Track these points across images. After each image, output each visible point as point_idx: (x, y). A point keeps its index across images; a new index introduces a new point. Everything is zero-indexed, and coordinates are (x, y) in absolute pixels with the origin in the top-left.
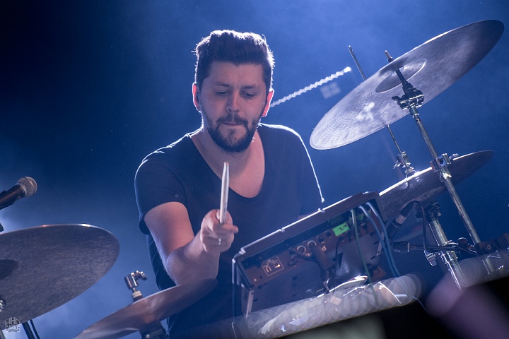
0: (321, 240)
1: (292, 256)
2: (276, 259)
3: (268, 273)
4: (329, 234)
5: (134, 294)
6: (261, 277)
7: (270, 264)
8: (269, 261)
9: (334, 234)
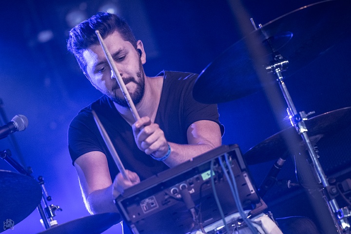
0: (191, 184)
1: (166, 197)
2: (152, 199)
3: (145, 211)
4: (198, 179)
5: (51, 223)
6: (139, 214)
7: (148, 203)
8: (147, 200)
9: (202, 179)
